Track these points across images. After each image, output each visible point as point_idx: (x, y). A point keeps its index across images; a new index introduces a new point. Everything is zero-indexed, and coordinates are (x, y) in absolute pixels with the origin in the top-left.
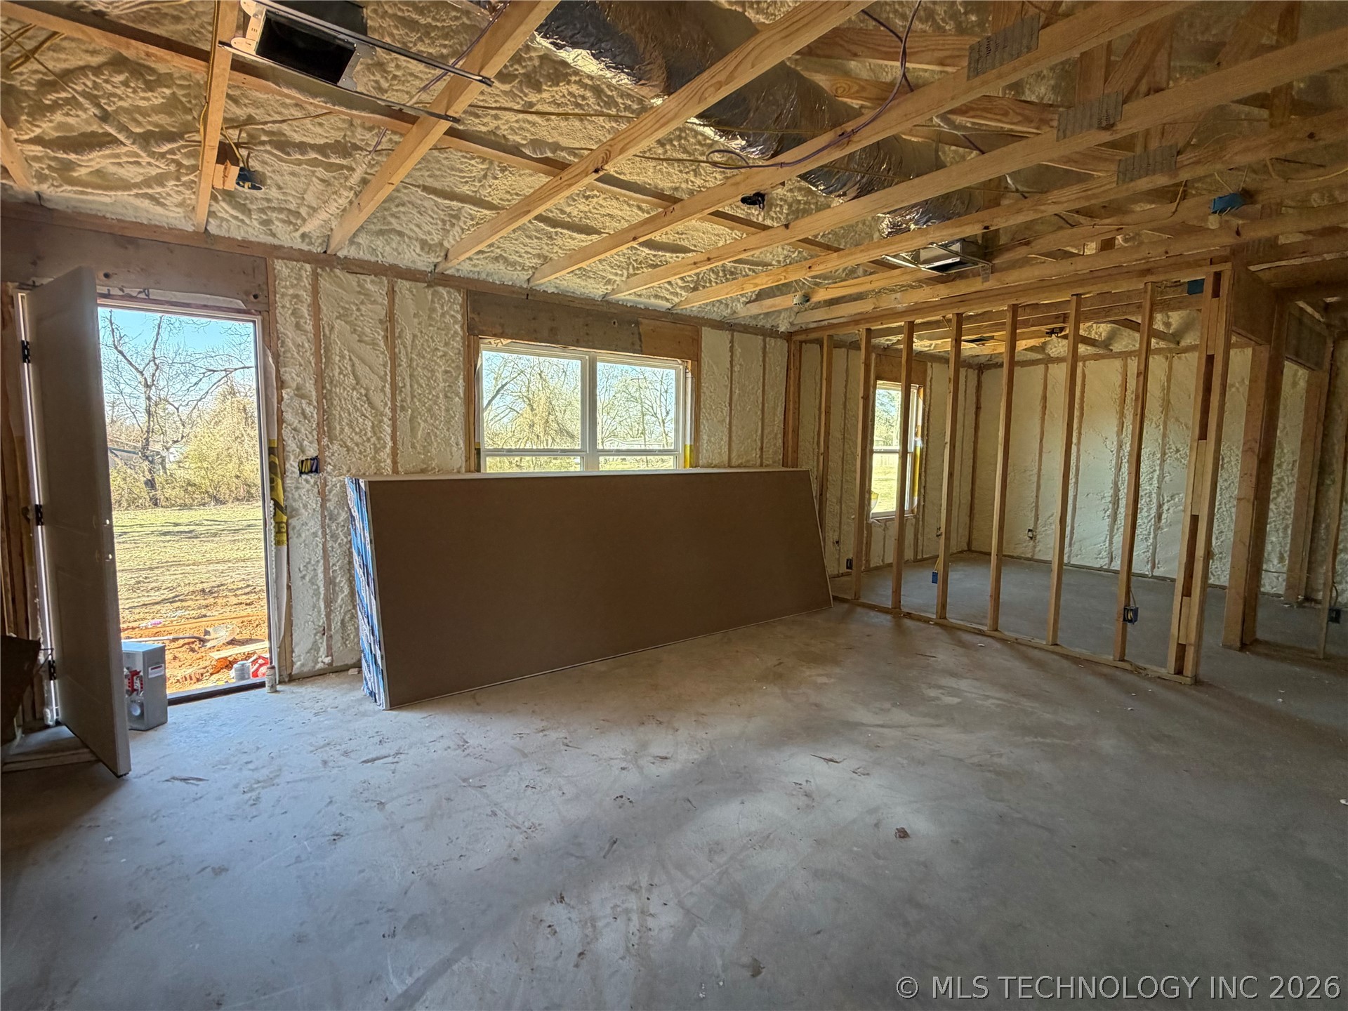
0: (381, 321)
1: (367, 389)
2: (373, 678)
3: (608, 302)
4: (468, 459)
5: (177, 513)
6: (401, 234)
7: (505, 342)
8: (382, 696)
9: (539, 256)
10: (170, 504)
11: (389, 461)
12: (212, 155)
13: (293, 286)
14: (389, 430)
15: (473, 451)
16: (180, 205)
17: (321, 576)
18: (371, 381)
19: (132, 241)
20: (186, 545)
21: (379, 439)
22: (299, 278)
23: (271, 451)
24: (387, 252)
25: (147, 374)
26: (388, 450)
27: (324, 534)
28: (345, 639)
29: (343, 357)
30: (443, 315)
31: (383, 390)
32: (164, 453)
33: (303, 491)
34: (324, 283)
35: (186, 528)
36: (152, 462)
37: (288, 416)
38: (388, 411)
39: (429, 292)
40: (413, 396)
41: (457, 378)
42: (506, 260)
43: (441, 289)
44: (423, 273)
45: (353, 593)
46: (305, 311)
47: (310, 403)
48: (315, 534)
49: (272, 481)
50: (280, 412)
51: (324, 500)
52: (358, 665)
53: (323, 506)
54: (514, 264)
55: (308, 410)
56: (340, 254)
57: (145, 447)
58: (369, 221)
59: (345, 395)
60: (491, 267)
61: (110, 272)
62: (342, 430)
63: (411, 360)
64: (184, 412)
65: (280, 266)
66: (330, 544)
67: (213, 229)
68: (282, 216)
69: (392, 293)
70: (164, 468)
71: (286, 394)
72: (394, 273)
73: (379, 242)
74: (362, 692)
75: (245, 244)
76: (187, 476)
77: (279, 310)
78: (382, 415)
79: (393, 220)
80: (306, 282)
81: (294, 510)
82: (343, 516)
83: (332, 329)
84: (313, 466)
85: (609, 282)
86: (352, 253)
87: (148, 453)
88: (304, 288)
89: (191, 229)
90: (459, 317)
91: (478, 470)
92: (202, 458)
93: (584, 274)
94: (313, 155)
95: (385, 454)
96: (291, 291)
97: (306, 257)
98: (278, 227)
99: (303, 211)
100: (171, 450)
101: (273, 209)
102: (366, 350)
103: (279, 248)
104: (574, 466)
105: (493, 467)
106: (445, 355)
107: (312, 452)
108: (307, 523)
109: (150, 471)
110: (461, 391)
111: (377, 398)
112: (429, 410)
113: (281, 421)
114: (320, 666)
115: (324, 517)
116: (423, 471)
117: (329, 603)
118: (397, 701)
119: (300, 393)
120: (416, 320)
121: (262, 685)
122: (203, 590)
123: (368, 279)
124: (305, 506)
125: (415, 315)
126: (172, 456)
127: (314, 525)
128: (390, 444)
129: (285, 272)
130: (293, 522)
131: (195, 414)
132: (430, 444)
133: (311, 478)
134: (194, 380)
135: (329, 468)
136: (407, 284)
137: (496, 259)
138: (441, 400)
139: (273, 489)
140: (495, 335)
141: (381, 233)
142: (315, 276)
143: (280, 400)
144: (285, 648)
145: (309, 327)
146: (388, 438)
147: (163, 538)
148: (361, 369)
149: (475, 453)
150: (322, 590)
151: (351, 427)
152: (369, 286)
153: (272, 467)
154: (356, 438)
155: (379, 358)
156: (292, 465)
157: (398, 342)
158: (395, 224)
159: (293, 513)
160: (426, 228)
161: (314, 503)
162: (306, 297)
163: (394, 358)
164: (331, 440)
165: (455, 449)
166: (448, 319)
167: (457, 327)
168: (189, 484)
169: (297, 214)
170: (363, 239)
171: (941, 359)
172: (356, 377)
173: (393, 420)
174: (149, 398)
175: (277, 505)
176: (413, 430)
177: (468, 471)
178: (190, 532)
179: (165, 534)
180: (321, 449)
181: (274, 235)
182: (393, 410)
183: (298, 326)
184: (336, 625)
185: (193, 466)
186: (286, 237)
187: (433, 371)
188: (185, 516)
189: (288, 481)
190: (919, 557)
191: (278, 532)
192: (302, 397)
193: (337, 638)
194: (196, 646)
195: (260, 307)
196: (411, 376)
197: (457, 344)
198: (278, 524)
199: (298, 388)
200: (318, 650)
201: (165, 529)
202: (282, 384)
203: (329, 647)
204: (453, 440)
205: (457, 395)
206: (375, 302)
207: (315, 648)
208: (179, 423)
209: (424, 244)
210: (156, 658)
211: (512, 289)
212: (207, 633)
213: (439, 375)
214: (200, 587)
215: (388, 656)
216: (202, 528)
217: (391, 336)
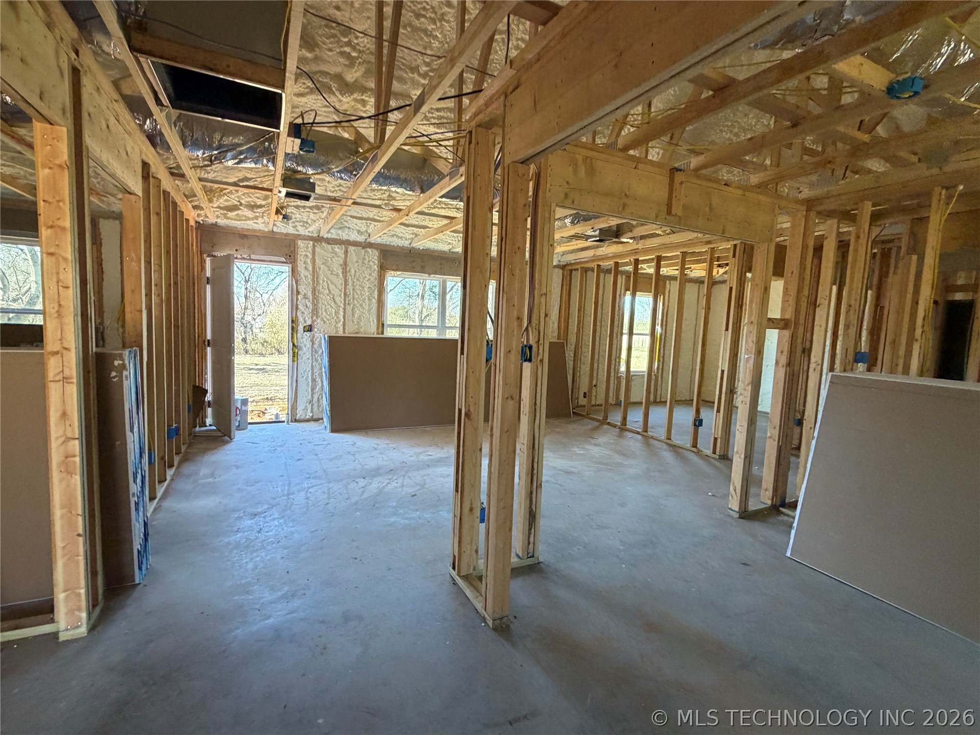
0: (341, 265)
1: (333, 295)
2: (326, 421)
3: (453, 252)
4: (378, 328)
5: (257, 358)
6: (349, 228)
7: (398, 273)
8: (328, 427)
9: (413, 234)
10: (255, 353)
11: (342, 328)
12: (274, 210)
13: (305, 251)
14: (342, 314)
15: (381, 325)
16: (264, 223)
17: (310, 377)
18: (336, 292)
19: (245, 236)
20: (261, 375)
21: (338, 318)
22: (307, 247)
23: (293, 321)
24: (344, 235)
25: (247, 274)
26: (341, 323)
27: (312, 359)
28: (319, 406)
29: (324, 281)
30: (369, 261)
31: (340, 296)
32: (253, 322)
33: (304, 340)
34: (318, 249)
35: (262, 367)
36: (246, 327)
37: (300, 307)
38: (342, 305)
39: (363, 251)
40: (354, 299)
41: (374, 291)
42: (397, 236)
43: (368, 249)
44: (361, 243)
45: (322, 385)
46: (309, 261)
47: (309, 301)
48: (308, 359)
49: (292, 334)
50: (297, 305)
51: (313, 344)
52: (322, 419)
53: (312, 347)
54: (401, 238)
55: (309, 304)
56: (325, 237)
57: (242, 318)
58: (334, 224)
59: (324, 298)
60: (390, 239)
61: (237, 248)
62: (322, 314)
63: (354, 282)
64: (265, 296)
65: (300, 243)
66: (314, 364)
67: (275, 229)
68: (301, 224)
69: (346, 252)
70: (252, 331)
71: (300, 297)
72: (347, 243)
73: (340, 232)
74: (323, 427)
75: (287, 235)
76: (264, 337)
77: (299, 261)
78: (340, 307)
79: (346, 223)
80: (310, 249)
81: (300, 347)
82: (320, 352)
83: (320, 269)
84: (309, 329)
85: (449, 244)
86: (329, 236)
87: (244, 322)
88: (309, 252)
89: (267, 230)
90: (376, 262)
91: (382, 333)
92: (273, 326)
93: (436, 241)
94: (308, 210)
95: (340, 325)
96: (304, 253)
97: (311, 238)
98: (299, 228)
99: (309, 221)
100: (257, 320)
101: (297, 222)
102: (333, 278)
103: (300, 235)
104: (433, 334)
105: (390, 333)
106: (369, 280)
107: (309, 322)
108: (305, 353)
109: (245, 333)
110: (376, 297)
111: (338, 299)
112: (361, 305)
113: (297, 308)
114: (308, 417)
115: (312, 351)
116: (357, 333)
117: (313, 390)
118: (334, 430)
119: (305, 297)
120: (356, 265)
121: (284, 422)
122: (267, 398)
123: (336, 246)
124: (305, 346)
125: (357, 262)
126: (258, 324)
127: (308, 355)
128: (342, 320)
129: (302, 245)
130: (300, 352)
131: (271, 298)
132: (361, 321)
133: (308, 334)
134: (272, 277)
135: (316, 330)
136: (353, 248)
137: (393, 236)
138: (366, 301)
139: (292, 338)
140: (393, 270)
141: (340, 228)
142: (314, 246)
143: (297, 299)
144: (294, 408)
145: (310, 268)
146: (342, 318)
147: (249, 372)
148: (332, 287)
149: (381, 326)
150: (310, 384)
151: (326, 312)
152: (337, 250)
153: (293, 328)
154: (328, 317)
155: (340, 281)
156: (301, 328)
157: (348, 274)
158: (346, 224)
159: (300, 349)
160: (360, 225)
161: (309, 345)
162: (310, 256)
163: (346, 281)
164: (317, 317)
165: (372, 323)
166: (371, 263)
167: (376, 267)
168: (265, 342)
169: (307, 223)
170: (333, 231)
171: (674, 278)
172: (329, 290)
173: (345, 309)
174: (246, 289)
175: (294, 345)
176: (353, 314)
177: (378, 334)
178: (264, 369)
179: (250, 369)
180: (313, 321)
181: (298, 231)
182: (345, 305)
183: (306, 268)
184: (315, 399)
185: (268, 330)
186: (302, 231)
187: (363, 287)
188: (262, 360)
189: (299, 335)
190: (658, 400)
191: (294, 356)
192: (306, 298)
193: (315, 406)
194: (261, 415)
195: (291, 261)
196: (353, 289)
197: (375, 274)
198: (294, 353)
199: (305, 295)
200: (307, 410)
201: (251, 367)
202: (298, 293)
203: (312, 409)
204: (371, 320)
205: (374, 298)
206: (338, 257)
207: (306, 409)
208: (262, 304)
209: (359, 232)
210: (245, 402)
211: (403, 248)
212: (266, 410)
213: (366, 289)
214: (265, 397)
215: (332, 410)
216: (270, 367)
217: (345, 272)
